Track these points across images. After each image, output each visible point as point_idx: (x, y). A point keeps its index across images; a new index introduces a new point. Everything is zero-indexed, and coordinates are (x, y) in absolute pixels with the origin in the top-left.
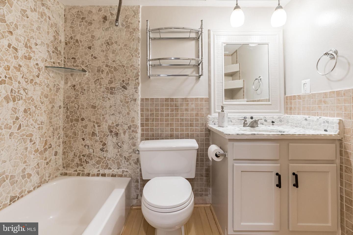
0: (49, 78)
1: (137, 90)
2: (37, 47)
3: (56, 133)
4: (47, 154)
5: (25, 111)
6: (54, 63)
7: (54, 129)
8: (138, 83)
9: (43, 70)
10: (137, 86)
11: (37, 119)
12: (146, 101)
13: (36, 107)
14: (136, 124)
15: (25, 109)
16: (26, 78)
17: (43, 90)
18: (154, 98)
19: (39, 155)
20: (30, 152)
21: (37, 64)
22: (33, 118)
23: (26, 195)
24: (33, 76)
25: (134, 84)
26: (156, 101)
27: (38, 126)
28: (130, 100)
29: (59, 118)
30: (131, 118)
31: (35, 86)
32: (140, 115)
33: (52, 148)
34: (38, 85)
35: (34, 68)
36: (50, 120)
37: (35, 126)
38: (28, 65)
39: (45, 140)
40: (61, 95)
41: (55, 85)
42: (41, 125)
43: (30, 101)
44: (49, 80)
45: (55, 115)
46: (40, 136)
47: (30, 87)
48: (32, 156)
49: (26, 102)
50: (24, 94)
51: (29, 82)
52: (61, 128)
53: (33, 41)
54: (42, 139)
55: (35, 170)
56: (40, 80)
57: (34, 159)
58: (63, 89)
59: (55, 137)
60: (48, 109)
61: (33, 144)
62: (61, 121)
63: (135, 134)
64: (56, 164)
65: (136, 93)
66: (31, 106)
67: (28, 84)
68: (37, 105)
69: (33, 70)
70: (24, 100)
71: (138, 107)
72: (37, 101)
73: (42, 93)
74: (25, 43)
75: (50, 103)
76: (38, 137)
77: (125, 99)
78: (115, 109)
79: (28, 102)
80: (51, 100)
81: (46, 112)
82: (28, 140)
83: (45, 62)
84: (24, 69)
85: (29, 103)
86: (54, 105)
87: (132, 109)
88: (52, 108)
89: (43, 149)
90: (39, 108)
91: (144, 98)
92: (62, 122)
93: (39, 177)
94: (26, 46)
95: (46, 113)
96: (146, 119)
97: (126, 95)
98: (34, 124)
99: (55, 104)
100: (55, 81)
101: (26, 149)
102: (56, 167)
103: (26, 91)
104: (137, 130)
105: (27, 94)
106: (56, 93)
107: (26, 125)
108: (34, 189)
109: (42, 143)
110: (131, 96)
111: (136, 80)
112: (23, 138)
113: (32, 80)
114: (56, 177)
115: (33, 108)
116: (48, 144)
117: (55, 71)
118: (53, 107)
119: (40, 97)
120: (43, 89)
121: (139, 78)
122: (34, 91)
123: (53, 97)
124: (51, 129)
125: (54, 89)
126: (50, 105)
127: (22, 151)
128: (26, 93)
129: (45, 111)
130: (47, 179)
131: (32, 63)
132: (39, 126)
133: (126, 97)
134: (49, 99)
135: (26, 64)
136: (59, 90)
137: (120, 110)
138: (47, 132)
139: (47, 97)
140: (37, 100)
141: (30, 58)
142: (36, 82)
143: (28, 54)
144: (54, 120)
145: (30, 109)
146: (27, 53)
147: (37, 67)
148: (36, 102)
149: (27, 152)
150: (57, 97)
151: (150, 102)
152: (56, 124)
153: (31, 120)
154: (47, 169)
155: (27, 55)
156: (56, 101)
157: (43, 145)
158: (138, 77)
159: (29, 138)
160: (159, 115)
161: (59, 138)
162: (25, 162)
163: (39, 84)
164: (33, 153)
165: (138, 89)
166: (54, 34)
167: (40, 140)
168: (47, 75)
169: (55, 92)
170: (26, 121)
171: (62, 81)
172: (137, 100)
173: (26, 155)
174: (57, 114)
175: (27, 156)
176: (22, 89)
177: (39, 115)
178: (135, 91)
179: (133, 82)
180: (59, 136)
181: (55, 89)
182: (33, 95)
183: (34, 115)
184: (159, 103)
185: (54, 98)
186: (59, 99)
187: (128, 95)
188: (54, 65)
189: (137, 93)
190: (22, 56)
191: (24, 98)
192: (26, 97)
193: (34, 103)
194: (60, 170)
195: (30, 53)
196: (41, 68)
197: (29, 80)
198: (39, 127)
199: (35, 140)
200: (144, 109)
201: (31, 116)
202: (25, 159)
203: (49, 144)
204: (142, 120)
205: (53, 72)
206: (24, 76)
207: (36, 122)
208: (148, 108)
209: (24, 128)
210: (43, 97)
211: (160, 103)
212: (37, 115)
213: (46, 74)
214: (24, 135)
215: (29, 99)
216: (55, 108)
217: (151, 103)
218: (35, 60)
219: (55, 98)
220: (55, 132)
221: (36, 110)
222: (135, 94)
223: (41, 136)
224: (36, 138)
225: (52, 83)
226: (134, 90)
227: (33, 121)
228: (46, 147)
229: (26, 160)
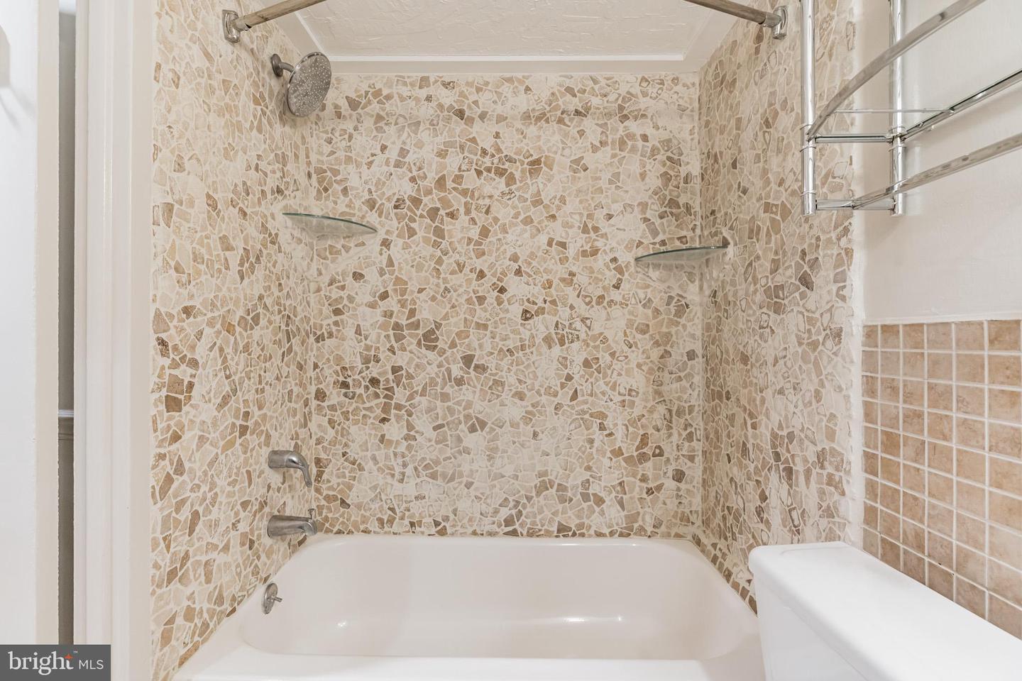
0: (652, 284)
1: (845, 287)
2: (612, 221)
3: (678, 422)
4: (648, 467)
5: (587, 364)
6: (663, 243)
7: (670, 411)
8: (849, 252)
9: (632, 269)
10: (846, 267)
11: (615, 382)
12: (885, 341)
13: (613, 355)
14: (843, 452)
15: (586, 359)
16: (586, 296)
17: (633, 315)
18: (921, 325)
19: (625, 465)
20: (601, 452)
21: (614, 260)
22: (607, 380)
23: (590, 536)
24: (604, 288)
25: (834, 258)
26: (932, 344)
27: (619, 399)
28: (824, 333)
29: (688, 385)
30: (825, 416)
31: (609, 310)
32: (857, 411)
33: (664, 459)
34: (618, 306)
35: (607, 272)
36: (655, 387)
37: (612, 397)
38: (591, 267)
39: (642, 432)
40: (696, 321)
41: (671, 298)
42: (627, 398)
43: (598, 342)
44: (651, 289)
45: (673, 376)
46: (626, 422)
47: (597, 313)
48: (606, 462)
49: (588, 345)
50: (585, 328)
51: (594, 303)
52: (698, 413)
53: (600, 214)
54: (631, 429)
55: (614, 494)
56: (623, 293)
57: (610, 468)
58: (701, 305)
59: (674, 431)
60: (647, 361)
61: (607, 436)
62: (696, 392)
63: (836, 497)
64: (680, 503)
65: (841, 303)
66: (601, 353)
67: (593, 306)
68: (615, 352)
69: (603, 274)
70: (584, 341)
71: (850, 371)
72: (616, 342)
73: (630, 324)
74: (582, 226)
75: (657, 344)
76: (620, 423)
77: (809, 331)
78: (785, 369)
79: (592, 344)
80: (657, 337)
81: (643, 368)
82: (595, 425)
83: (637, 247)
84: (582, 279)
85: (596, 347)
86: (668, 348)
87: (830, 377)
88: (662, 357)
89: (635, 454)
90: (620, 359)
91: (879, 323)
92: (698, 395)
93: (623, 514)
94: (585, 230)
95: (641, 369)
96: (885, 437)
97: (810, 315)
98: (610, 392)
99: (672, 347)
100: (669, 287)
101: (591, 441)
102: (679, 511)
103: (588, 322)
104: (844, 482)
105: (589, 328)
106: (676, 318)
107: (589, 392)
108: (612, 534)
109: (633, 439)
110: (825, 315)
111: (839, 239)
112: (582, 419)
113: (602, 297)
114: (678, 536)
115: (605, 358)
116: (650, 444)
117: (662, 262)
118: (667, 354)
119: (625, 333)
120: (631, 313)
121: (850, 223)
122: (607, 320)
123: (664, 330)
124: (662, 409)
125: (669, 309)
126: (656, 350)
127: (581, 443)
128: (586, 326)
129: (639, 366)
130: (649, 529)
131: (601, 261)
132: (623, 398)
133: (811, 321)
134: (651, 335)
135: (586, 267)
136: (688, 310)
137: (796, 378)
138: (647, 417)
139: (644, 332)
140: (616, 339)
141: (595, 252)
142: (612, 301)
143: (590, 245)
144: (671, 389)
145: (598, 359)
146: (587, 243)
147: (612, 266)
148: (613, 345)
149: (594, 450)
150: (680, 328)
151: (905, 347)
152: (679, 399)
153: (601, 382)
154: (650, 504)
155: (587, 248)
156: (677, 339)
157: (637, 443)
158: (846, 224)
159: (599, 421)
160: (951, 430)
161: (690, 437)
162: (589, 468)
163: (622, 304)
164: (609, 455)
165: (846, 283)
166: (663, 170)
167: (628, 431)
168: (645, 277)
169: (672, 317)
170: (590, 385)
171: (691, 285)
172: (843, 334)
173: (592, 454)
174: (682, 375)
175: (593, 458)
176: (578, 319)
177: (623, 373)
178: (838, 295)
179: (829, 252)
180: (691, 433)
181: (673, 308)
182: (605, 329)
183: (609, 372)
184: (954, 353)
185: (669, 333)
186: (687, 332)
187: (817, 315)
188: (663, 249)
189: (843, 298)
190: (577, 254)
191: (583, 336)
192: (588, 335)
193: (609, 347)
194: (693, 523)
195: (595, 240)
196: (626, 266)
197: (594, 299)
198: (624, 401)
199: (611, 426)
200: (879, 380)
201: (601, 375)
202: (588, 462)
203: (655, 445)
204: (869, 434)
205: (657, 266)
206: (582, 293)
207: (613, 388)
208: (893, 380)
209: (585, 398)
210: (634, 331)
211: (958, 356)
212: (615, 373)
213: (640, 275)
214: (584, 412)
215: (594, 338)
216: (673, 357)
217: (908, 350)
218: (608, 251)
219: (673, 333)
220: (673, 419)
221: (615, 361)
222: (837, 308)
223: (628, 421)
224: (616, 425)
225: (663, 294)
226: (834, 288)
227: (607, 385)
228: (644, 450)
229: (590, 464)
